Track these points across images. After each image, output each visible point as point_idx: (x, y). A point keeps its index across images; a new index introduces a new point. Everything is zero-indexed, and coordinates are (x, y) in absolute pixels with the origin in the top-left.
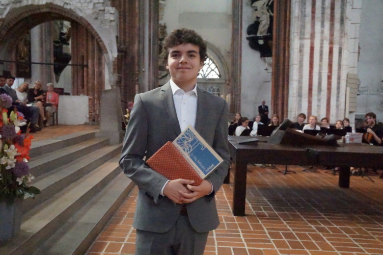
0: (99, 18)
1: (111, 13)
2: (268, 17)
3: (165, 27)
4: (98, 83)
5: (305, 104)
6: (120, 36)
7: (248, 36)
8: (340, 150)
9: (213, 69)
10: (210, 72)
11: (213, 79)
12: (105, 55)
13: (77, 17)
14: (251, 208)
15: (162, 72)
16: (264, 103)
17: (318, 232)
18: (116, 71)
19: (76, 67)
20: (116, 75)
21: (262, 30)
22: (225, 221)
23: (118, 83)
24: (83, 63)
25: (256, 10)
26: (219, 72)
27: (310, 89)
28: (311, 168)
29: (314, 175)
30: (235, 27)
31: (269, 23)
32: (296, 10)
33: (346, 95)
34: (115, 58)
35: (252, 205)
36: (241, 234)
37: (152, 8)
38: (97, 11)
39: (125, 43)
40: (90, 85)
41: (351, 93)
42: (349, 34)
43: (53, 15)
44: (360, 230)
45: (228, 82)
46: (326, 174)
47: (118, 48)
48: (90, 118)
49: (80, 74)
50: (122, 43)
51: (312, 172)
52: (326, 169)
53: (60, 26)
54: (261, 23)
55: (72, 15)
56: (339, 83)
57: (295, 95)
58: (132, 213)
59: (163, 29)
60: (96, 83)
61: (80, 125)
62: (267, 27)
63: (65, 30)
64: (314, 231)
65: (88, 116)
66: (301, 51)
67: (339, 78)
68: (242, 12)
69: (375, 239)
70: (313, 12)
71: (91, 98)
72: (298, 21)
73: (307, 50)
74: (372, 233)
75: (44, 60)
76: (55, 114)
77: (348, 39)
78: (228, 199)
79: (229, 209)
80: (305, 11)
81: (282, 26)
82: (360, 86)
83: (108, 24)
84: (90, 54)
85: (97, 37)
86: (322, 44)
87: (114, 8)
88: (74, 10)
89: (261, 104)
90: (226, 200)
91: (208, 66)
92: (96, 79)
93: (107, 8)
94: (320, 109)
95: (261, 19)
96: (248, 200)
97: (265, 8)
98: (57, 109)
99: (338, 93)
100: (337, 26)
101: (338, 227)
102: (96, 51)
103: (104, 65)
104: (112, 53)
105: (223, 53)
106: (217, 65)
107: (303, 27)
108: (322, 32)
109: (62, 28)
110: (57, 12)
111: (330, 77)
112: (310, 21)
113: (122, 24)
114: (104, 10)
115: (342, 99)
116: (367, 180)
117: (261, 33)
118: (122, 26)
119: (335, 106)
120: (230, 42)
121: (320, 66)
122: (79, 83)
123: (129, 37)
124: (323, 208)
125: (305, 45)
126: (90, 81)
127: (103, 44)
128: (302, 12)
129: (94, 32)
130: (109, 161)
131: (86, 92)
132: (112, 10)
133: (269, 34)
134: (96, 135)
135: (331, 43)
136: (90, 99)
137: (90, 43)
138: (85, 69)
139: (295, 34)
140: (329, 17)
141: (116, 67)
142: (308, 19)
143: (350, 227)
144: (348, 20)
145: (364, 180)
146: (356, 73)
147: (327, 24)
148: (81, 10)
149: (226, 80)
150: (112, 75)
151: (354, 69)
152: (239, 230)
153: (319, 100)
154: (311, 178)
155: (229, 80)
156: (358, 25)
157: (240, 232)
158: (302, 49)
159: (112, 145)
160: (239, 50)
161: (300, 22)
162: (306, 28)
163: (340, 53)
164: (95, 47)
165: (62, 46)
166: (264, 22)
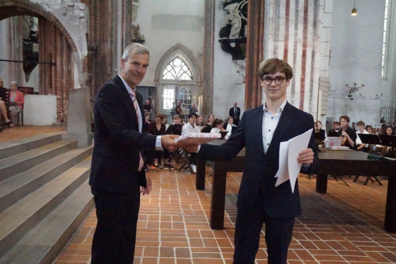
0: (68, 14)
1: (81, 9)
2: (240, 20)
3: (138, 28)
4: (66, 82)
6: (91, 33)
7: (220, 39)
9: (185, 71)
10: (182, 74)
11: (185, 81)
12: (74, 53)
13: (45, 13)
14: (229, 219)
16: (236, 104)
17: (305, 249)
18: (86, 70)
19: (43, 65)
20: (86, 74)
21: (234, 34)
22: (203, 237)
23: (89, 82)
24: (51, 61)
25: (228, 13)
26: (191, 74)
30: (208, 30)
31: (240, 26)
32: (270, 11)
33: (318, 98)
34: (85, 57)
35: (230, 215)
36: (221, 253)
37: (125, 8)
38: (66, 6)
39: (95, 41)
40: (58, 84)
41: (323, 96)
42: (321, 38)
43: (19, 10)
44: (347, 244)
45: (200, 84)
47: (88, 46)
48: (58, 118)
49: (48, 73)
50: (93, 41)
53: (30, 24)
54: (233, 26)
55: (39, 10)
56: (312, 86)
59: (136, 30)
60: (64, 82)
61: (47, 126)
62: (239, 30)
63: (35, 29)
65: (56, 116)
66: (275, 53)
67: (312, 81)
68: (214, 15)
69: (364, 255)
70: (287, 14)
71: (60, 97)
72: (273, 22)
73: (281, 52)
74: (361, 248)
75: (13, 57)
76: (20, 114)
77: (320, 42)
78: (204, 209)
79: (206, 221)
80: (279, 13)
81: (256, 28)
82: (331, 89)
83: (78, 21)
85: (66, 34)
86: (295, 46)
87: (84, 4)
88: (41, 5)
89: (232, 106)
90: (202, 209)
91: (180, 68)
92: (64, 78)
93: (76, 4)
95: (233, 22)
96: (227, 212)
97: (237, 12)
98: (22, 109)
99: (311, 96)
101: (324, 241)
102: (64, 49)
103: (74, 64)
104: (82, 52)
105: (195, 55)
106: (189, 66)
107: (277, 29)
108: (296, 34)
109: (32, 26)
110: (22, 6)
111: (303, 80)
112: (284, 23)
113: (93, 21)
114: (73, 6)
115: (315, 102)
116: (342, 184)
117: (233, 36)
118: (93, 24)
119: (308, 108)
120: (202, 44)
121: (294, 69)
122: (47, 82)
123: (100, 34)
124: (305, 218)
125: (279, 48)
126: (59, 79)
127: (72, 41)
128: (276, 14)
129: (62, 29)
130: (75, 166)
131: (54, 91)
132: (82, 6)
133: (241, 37)
134: (63, 137)
135: (305, 46)
136: (58, 99)
137: (58, 40)
138: (53, 67)
139: (270, 36)
140: (302, 19)
141: (86, 66)
142: (282, 21)
143: (336, 241)
144: (320, 23)
145: (339, 184)
146: (327, 76)
147: (301, 27)
148: (48, 5)
149: (198, 82)
150: (81, 74)
151: (326, 72)
152: (219, 248)
155: (201, 82)
156: (330, 29)
157: (220, 250)
158: (276, 51)
159: (80, 148)
160: (211, 52)
161: (274, 24)
162: (280, 31)
163: (313, 56)
164: (64, 44)
165: (32, 44)
166: (236, 26)
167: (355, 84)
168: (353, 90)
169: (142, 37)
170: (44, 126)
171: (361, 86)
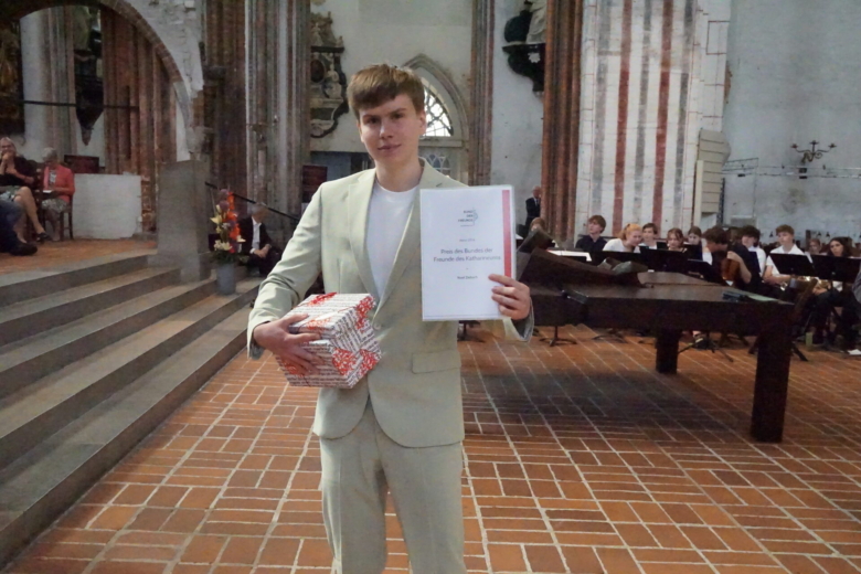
0: (161, 2)
3: (329, 21)
4: (161, 147)
5: (608, 196)
6: (211, 42)
7: (506, 44)
8: (643, 294)
9: (437, 115)
11: (436, 139)
12: (175, 84)
13: (113, 1)
15: (324, 122)
16: (537, 192)
17: (572, 463)
18: (202, 121)
19: (112, 111)
20: (201, 129)
21: (537, 32)
23: (207, 147)
24: (128, 100)
26: (451, 122)
27: (620, 165)
28: (611, 333)
29: (613, 347)
30: (479, 23)
33: (695, 177)
34: (199, 93)
39: (220, 58)
40: (143, 150)
41: (705, 172)
42: (703, 45)
44: (659, 458)
45: (467, 146)
46: (641, 346)
48: (144, 223)
49: (122, 128)
50: (216, 59)
51: (612, 341)
52: (643, 335)
53: (90, 17)
54: (534, 16)
56: (680, 151)
57: (588, 177)
58: (196, 426)
59: (325, 26)
60: (156, 147)
61: (122, 239)
64: (567, 461)
65: (140, 219)
66: (601, 81)
67: (681, 140)
69: (683, 475)
71: (147, 179)
72: (596, 14)
73: (613, 79)
74: (683, 464)
75: (54, 93)
77: (701, 55)
81: (565, 25)
82: (730, 159)
83: (182, 16)
84: (143, 82)
85: (157, 46)
86: (645, 65)
89: (532, 196)
92: (156, 137)
94: (639, 207)
95: (534, 7)
98: (70, 204)
99: (679, 172)
100: (678, 26)
101: (618, 453)
102: (155, 76)
104: (192, 82)
106: (445, 106)
107: (605, 27)
108: (647, 40)
111: (661, 138)
112: (621, 15)
113: (214, 16)
115: (687, 187)
116: (719, 358)
117: (535, 37)
118: (215, 22)
119: (672, 200)
120: (468, 57)
121: (642, 113)
122: (120, 148)
123: (231, 46)
124: (605, 415)
125: (610, 69)
126: (144, 142)
127: (171, 59)
130: (170, 317)
131: (134, 167)
134: (150, 260)
135: (666, 63)
136: (143, 183)
137: (142, 57)
138: (133, 116)
139: (590, 43)
140: (661, 7)
141: (202, 112)
142: (617, 11)
143: (642, 453)
144: (701, 14)
145: (715, 357)
146: (718, 129)
147: (657, 23)
149: (463, 141)
150: (191, 129)
151: (716, 120)
153: (638, 187)
154: (605, 354)
155: (471, 142)
156: (727, 24)
158: (602, 76)
159: (184, 283)
160: (487, 75)
161: (598, 17)
162: (612, 31)
163: (684, 85)
164: (155, 66)
165: (95, 62)
166: (541, 14)
167: (814, 143)
168: (809, 156)
169: (338, 42)
170: (115, 240)
171: (827, 148)
